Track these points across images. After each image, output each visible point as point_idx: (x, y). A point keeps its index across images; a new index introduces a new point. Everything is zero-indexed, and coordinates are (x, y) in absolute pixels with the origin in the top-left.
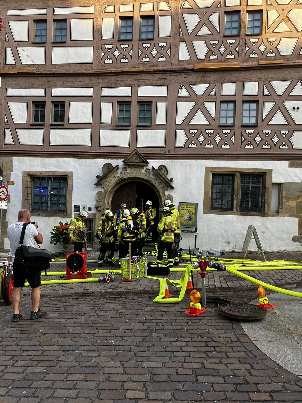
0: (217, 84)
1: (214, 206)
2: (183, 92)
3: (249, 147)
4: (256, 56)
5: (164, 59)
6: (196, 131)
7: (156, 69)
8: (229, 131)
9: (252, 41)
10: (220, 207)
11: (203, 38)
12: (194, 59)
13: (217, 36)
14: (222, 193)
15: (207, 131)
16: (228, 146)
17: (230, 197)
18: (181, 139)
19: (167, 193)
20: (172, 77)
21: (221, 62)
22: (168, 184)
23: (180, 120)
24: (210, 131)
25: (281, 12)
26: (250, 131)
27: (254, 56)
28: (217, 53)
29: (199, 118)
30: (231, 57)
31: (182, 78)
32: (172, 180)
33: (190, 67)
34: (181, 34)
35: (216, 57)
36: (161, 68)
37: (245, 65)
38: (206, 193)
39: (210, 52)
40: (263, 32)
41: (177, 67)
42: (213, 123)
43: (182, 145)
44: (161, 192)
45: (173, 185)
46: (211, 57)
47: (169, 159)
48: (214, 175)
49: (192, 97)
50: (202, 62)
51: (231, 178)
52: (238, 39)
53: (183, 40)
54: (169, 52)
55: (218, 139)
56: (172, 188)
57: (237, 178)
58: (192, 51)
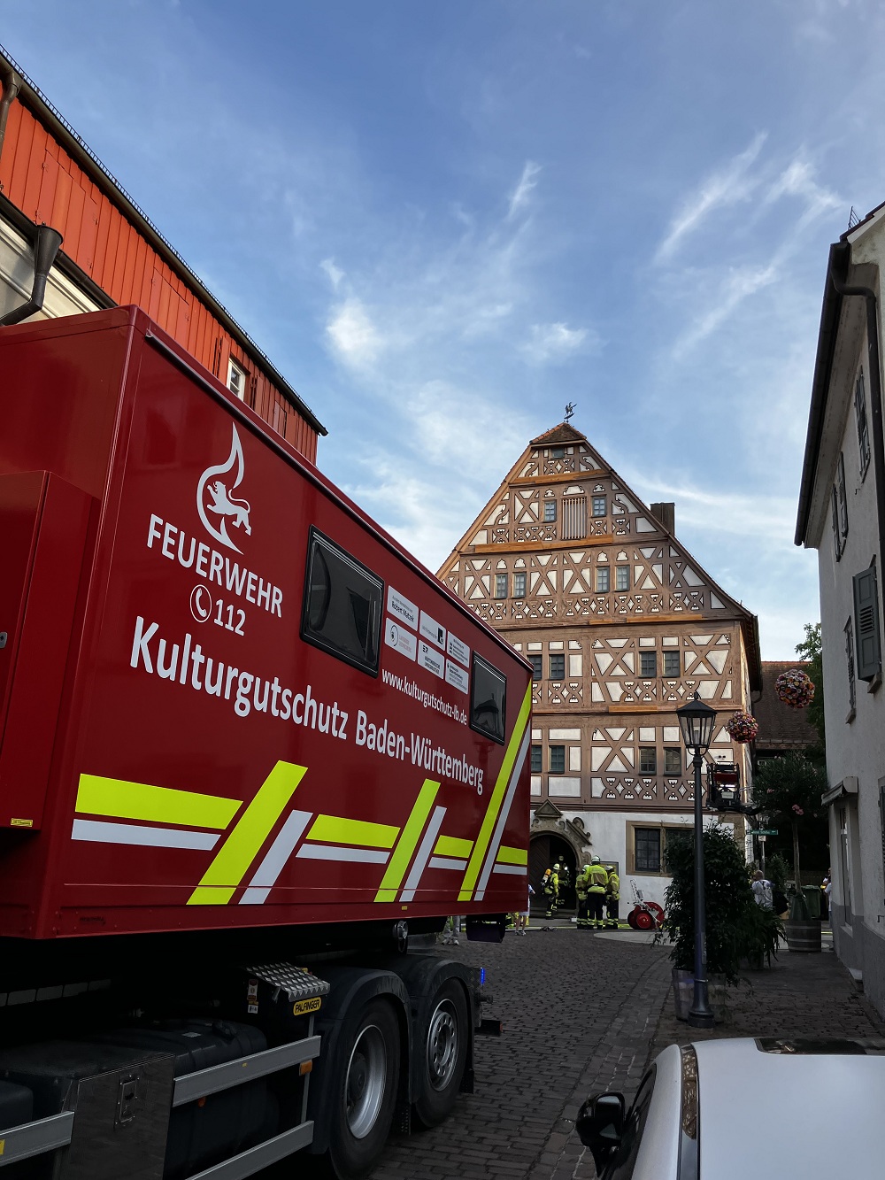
0: (635, 729)
1: (639, 866)
2: (598, 736)
3: (673, 798)
4: (675, 699)
5: (576, 701)
6: (614, 780)
7: (567, 711)
8: (650, 780)
9: (669, 683)
10: (646, 867)
11: (617, 678)
12: (608, 701)
13: (633, 678)
14: (648, 851)
15: (626, 780)
16: (650, 798)
17: (657, 856)
18: (598, 787)
19: (584, 850)
20: (585, 719)
21: (637, 704)
22: (585, 840)
23: (595, 767)
24: (629, 780)
25: (699, 653)
26: (673, 781)
27: (672, 699)
28: (633, 694)
29: (617, 765)
30: (647, 699)
31: (596, 720)
32: (588, 835)
33: (604, 709)
34: (593, 674)
35: (632, 700)
36: (573, 710)
37: (663, 708)
38: (628, 851)
39: (626, 694)
40: (681, 674)
41: (591, 710)
42: (632, 771)
43: (599, 795)
44: (577, 849)
45: (591, 840)
46: (627, 699)
47: (586, 811)
48: (637, 829)
49: (608, 742)
50: (616, 705)
51: (657, 833)
52: (654, 680)
53: (595, 681)
54: (581, 693)
55: (638, 789)
56: (590, 844)
57: (663, 835)
58: (606, 692)
